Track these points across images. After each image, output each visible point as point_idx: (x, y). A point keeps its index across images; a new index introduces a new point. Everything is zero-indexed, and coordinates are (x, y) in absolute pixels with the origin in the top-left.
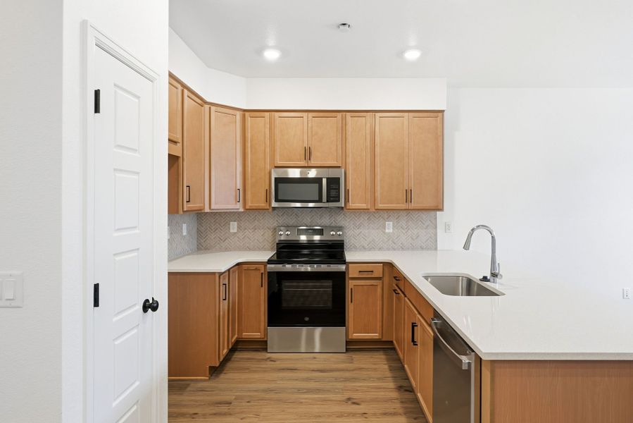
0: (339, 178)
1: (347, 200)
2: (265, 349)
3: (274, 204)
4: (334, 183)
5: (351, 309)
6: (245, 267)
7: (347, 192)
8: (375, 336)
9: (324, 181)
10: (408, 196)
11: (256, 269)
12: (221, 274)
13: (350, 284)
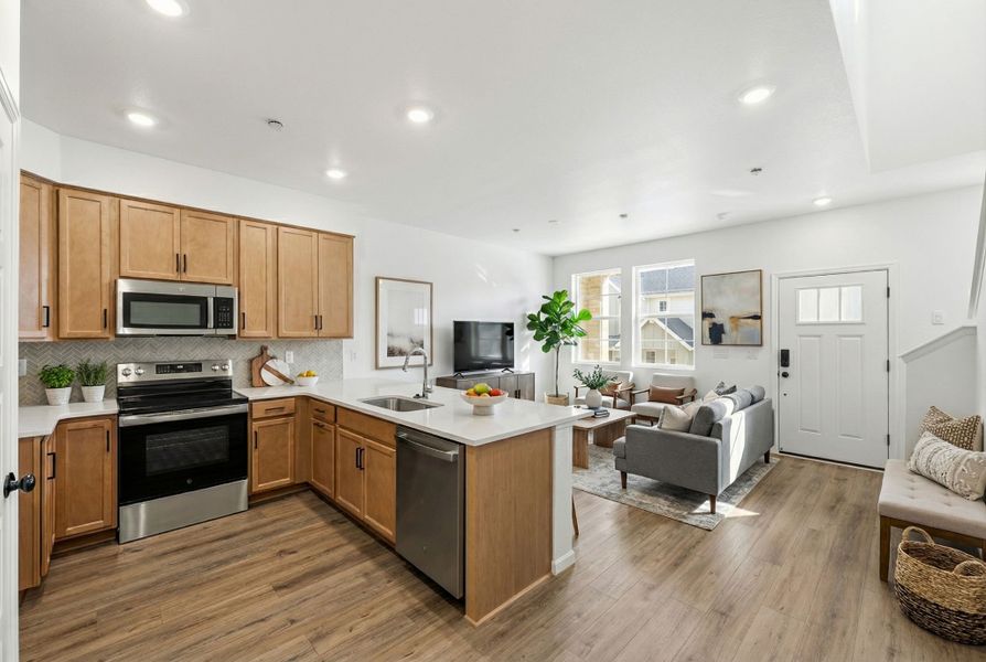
0: (232, 299)
1: (242, 326)
2: (117, 540)
3: (122, 330)
4: (224, 305)
5: (254, 457)
6: (71, 426)
7: (242, 316)
8: (286, 481)
9: (211, 302)
10: (318, 322)
11: (95, 427)
12: (43, 438)
13: (254, 426)
